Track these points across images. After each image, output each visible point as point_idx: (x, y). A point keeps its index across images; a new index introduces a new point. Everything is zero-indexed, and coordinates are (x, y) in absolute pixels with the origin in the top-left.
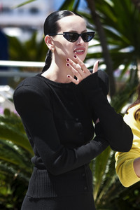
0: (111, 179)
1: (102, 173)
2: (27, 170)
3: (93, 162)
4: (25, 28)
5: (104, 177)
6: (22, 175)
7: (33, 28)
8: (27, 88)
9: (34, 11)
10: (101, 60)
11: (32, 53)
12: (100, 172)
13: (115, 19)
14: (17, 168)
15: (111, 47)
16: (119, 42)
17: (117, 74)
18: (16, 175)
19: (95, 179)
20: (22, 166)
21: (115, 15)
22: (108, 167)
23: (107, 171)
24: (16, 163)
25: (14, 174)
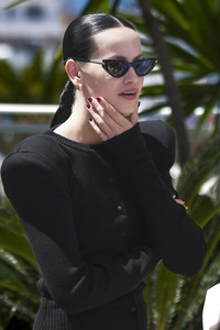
0: (185, 314)
1: (169, 303)
2: (35, 301)
3: (151, 283)
4: (18, 44)
5: (173, 310)
6: (24, 310)
7: (33, 43)
8: (24, 156)
9: (35, 13)
10: (162, 100)
11: (36, 89)
12: (164, 302)
13: (185, 25)
14: (15, 297)
15: (179, 75)
16: (194, 67)
17: (190, 124)
18: (14, 309)
19: (156, 315)
20: (25, 293)
21: (187, 17)
22: (178, 291)
23: (177, 299)
24: (14, 288)
25: (10, 308)
